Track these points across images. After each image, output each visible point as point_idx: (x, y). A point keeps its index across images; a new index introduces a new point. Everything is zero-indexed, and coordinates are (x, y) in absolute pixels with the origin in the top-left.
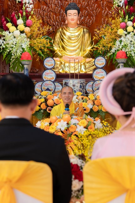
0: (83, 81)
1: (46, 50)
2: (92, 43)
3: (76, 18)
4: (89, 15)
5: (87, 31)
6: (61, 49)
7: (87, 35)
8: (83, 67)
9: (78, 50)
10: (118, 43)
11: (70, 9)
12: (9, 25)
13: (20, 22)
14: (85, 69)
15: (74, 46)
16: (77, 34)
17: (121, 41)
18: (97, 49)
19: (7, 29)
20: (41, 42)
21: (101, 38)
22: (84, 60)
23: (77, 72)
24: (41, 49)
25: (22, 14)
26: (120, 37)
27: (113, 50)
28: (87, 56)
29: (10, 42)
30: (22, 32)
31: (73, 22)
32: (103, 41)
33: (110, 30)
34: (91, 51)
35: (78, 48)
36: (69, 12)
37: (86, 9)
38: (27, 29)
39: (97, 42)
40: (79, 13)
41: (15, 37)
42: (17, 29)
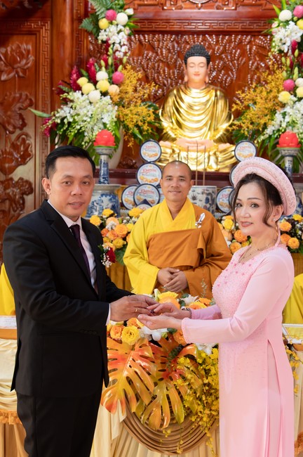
1: (145, 127)
2: (229, 117)
3: (203, 70)
4: (226, 68)
5: (222, 94)
6: (176, 126)
7: (221, 103)
8: (213, 159)
9: (206, 129)
10: (278, 117)
11: (193, 55)
12: (83, 81)
13: (102, 75)
14: (217, 163)
15: (199, 122)
16: (204, 100)
17: (284, 115)
18: (240, 127)
19: (78, 88)
20: (140, 113)
21: (248, 107)
22: (214, 147)
23: (200, 168)
24: (137, 126)
25: (106, 61)
26: (283, 105)
27: (269, 131)
28: (220, 140)
29: (83, 112)
30: (104, 94)
31: (197, 79)
32: (249, 115)
33: (264, 94)
34: (227, 130)
35: (206, 125)
36: (191, 60)
37: (221, 59)
38: (114, 89)
39: (238, 114)
40: (208, 63)
41: (91, 103)
42: (96, 89)
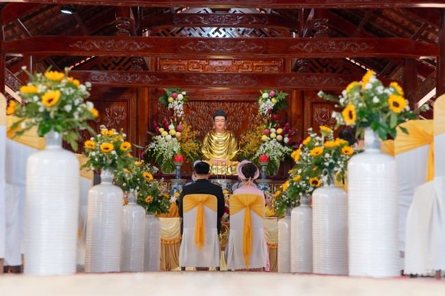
0: (229, 181)
1: (195, 153)
2: (238, 147)
3: (223, 123)
4: (236, 121)
5: (234, 135)
6: (209, 152)
7: (233, 140)
8: (229, 169)
9: (225, 154)
10: (262, 148)
11: (218, 115)
12: (161, 130)
13: (171, 127)
14: (232, 171)
15: (221, 150)
16: (224, 138)
17: (265, 147)
18: (243, 153)
19: (159, 134)
20: (191, 146)
21: (246, 143)
22: (230, 163)
23: (224, 173)
24: (190, 152)
25: (173, 120)
26: (264, 142)
27: (257, 155)
28: (233, 160)
29: (163, 146)
30: (173, 136)
31: (220, 128)
32: (248, 146)
33: (255, 136)
34: (237, 154)
35: (225, 151)
36: (217, 118)
37: (233, 115)
38: (178, 134)
39: (242, 146)
40: (226, 119)
41: (166, 141)
42: (169, 134)
